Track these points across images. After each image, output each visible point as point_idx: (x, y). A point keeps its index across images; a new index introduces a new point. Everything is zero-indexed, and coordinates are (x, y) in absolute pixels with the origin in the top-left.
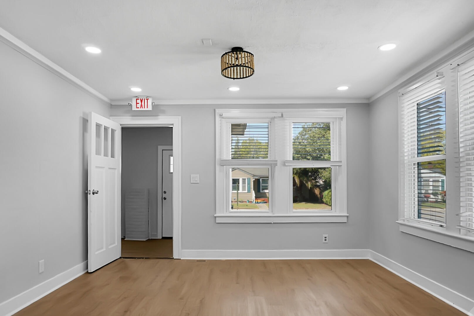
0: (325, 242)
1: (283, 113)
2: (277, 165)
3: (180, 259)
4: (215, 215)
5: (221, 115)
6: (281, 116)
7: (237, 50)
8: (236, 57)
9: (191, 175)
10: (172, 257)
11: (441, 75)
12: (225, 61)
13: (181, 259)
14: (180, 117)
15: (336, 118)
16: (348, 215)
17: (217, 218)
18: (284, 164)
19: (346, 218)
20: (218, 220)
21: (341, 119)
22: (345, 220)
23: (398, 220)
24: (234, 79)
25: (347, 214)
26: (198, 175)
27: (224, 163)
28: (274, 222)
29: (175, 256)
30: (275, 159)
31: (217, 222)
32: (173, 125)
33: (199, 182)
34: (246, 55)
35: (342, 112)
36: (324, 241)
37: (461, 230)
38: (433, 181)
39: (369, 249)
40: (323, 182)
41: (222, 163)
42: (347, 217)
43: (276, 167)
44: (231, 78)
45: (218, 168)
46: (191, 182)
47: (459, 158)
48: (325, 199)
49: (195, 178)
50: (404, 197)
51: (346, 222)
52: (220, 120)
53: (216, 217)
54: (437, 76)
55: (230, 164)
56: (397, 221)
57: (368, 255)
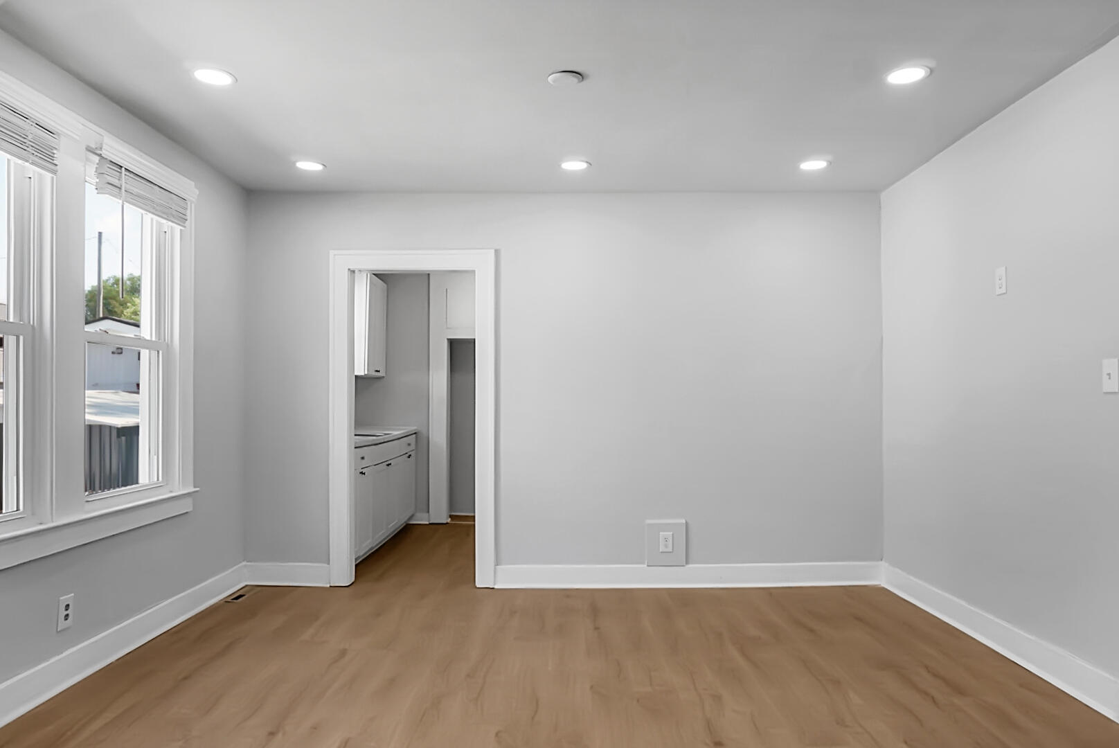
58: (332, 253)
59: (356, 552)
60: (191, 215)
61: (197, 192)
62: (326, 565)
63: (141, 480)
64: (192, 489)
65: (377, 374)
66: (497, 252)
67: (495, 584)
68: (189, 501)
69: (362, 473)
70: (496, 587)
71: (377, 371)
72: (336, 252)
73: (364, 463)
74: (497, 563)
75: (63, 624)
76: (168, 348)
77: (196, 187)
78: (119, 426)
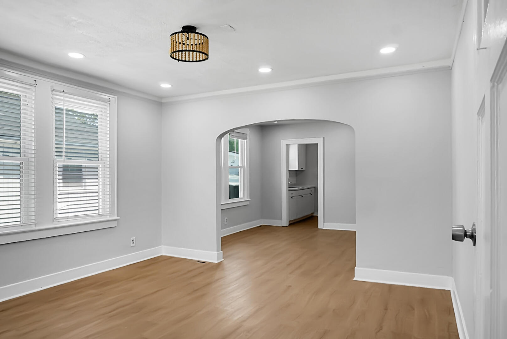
58: (282, 140)
59: (289, 219)
60: (248, 137)
61: (249, 131)
62: (280, 221)
63: (240, 197)
64: (249, 199)
65: (302, 170)
66: (324, 138)
67: (323, 228)
68: (249, 202)
69: (292, 198)
70: (323, 229)
71: (302, 169)
72: (283, 140)
73: (293, 195)
74: (324, 222)
75: (226, 223)
76: (244, 167)
77: (249, 130)
78: (234, 185)
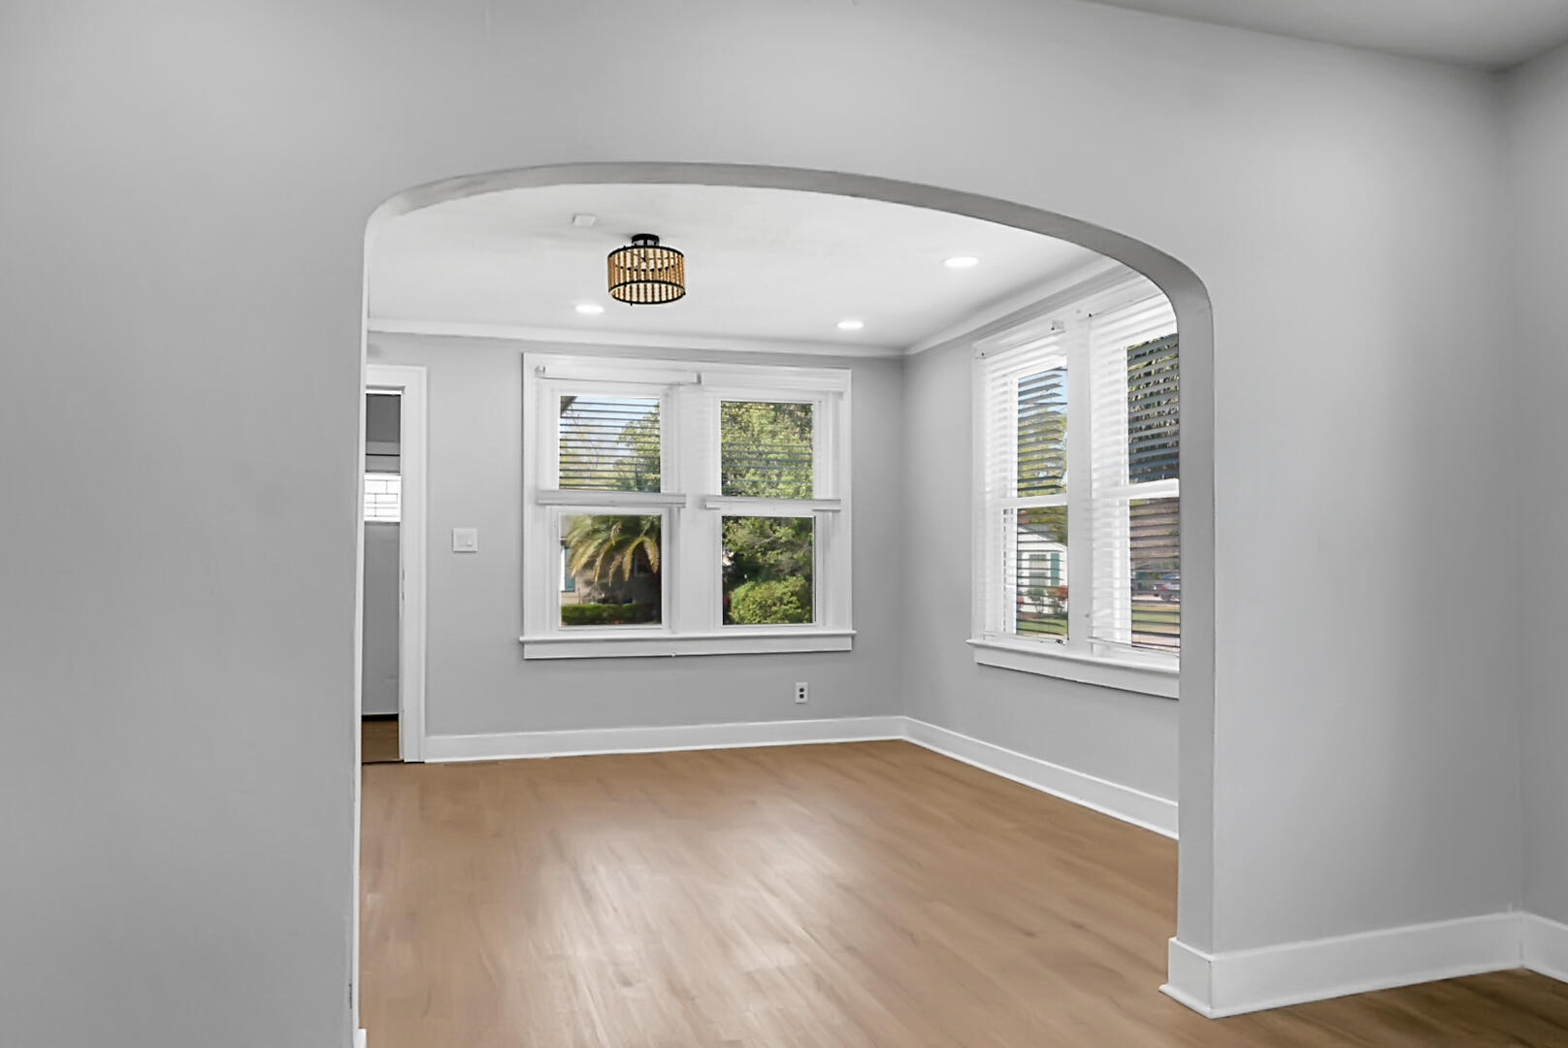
0: (802, 700)
1: (702, 375)
2: (684, 507)
3: (423, 762)
4: (522, 639)
5: (540, 371)
6: (696, 381)
7: (646, 240)
8: (643, 256)
9: (455, 530)
10: (398, 757)
11: (1059, 328)
12: (617, 263)
13: (426, 761)
14: (424, 370)
15: (826, 393)
16: (854, 632)
17: (526, 646)
18: (703, 503)
19: (850, 640)
20: (530, 652)
21: (840, 394)
22: (847, 645)
23: (970, 638)
24: (631, 302)
25: (853, 629)
26: (474, 531)
27: (543, 500)
28: (679, 654)
29: (408, 754)
30: (679, 490)
31: (526, 657)
32: (402, 388)
33: (476, 550)
34: (665, 255)
35: (842, 379)
36: (799, 700)
37: (1095, 646)
38: (1031, 559)
39: (903, 715)
40: (730, 559)
41: (542, 499)
42: (853, 636)
43: (682, 510)
44: (624, 301)
45: (529, 509)
46: (455, 550)
47: (1090, 500)
48: (736, 611)
49: (468, 536)
50: (984, 584)
51: (850, 649)
52: (538, 384)
53: (522, 644)
54: (1053, 329)
55: (564, 501)
56: (968, 641)
57: (899, 728)
